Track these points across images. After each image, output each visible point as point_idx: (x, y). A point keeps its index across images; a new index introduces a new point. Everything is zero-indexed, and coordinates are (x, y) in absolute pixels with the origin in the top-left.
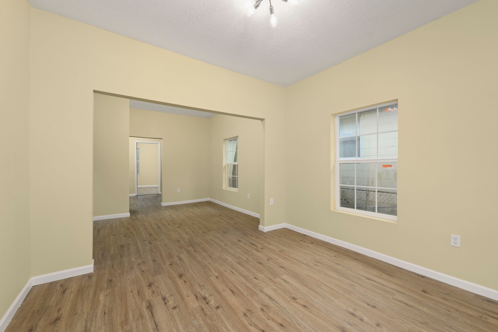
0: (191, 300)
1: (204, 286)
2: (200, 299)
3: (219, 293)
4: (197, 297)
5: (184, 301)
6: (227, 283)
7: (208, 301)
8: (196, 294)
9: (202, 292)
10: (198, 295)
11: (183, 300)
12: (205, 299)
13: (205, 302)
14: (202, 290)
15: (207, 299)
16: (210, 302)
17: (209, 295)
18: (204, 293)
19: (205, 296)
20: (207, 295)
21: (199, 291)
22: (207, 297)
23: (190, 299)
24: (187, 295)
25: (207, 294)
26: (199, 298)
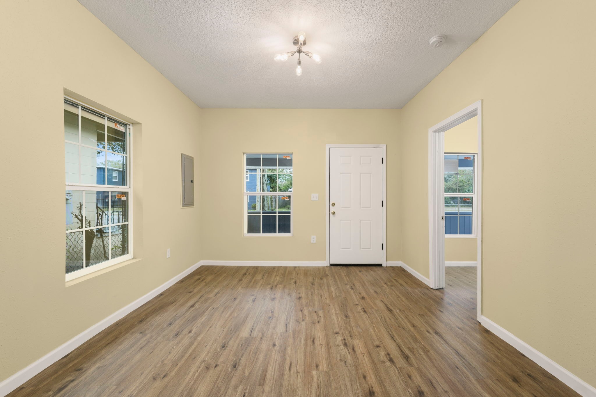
0: (361, 348)
1: (341, 360)
2: (350, 346)
3: (328, 345)
4: (353, 349)
5: (367, 349)
6: (311, 353)
7: (343, 341)
8: (353, 353)
9: (346, 352)
10: (351, 351)
11: (368, 351)
12: (345, 344)
13: (347, 341)
14: (344, 355)
15: (344, 343)
16: (342, 340)
17: (339, 346)
18: (344, 351)
19: (344, 347)
20: (342, 347)
21: (349, 355)
22: (342, 345)
23: (361, 350)
24: (363, 356)
25: (342, 349)
26: (351, 348)
